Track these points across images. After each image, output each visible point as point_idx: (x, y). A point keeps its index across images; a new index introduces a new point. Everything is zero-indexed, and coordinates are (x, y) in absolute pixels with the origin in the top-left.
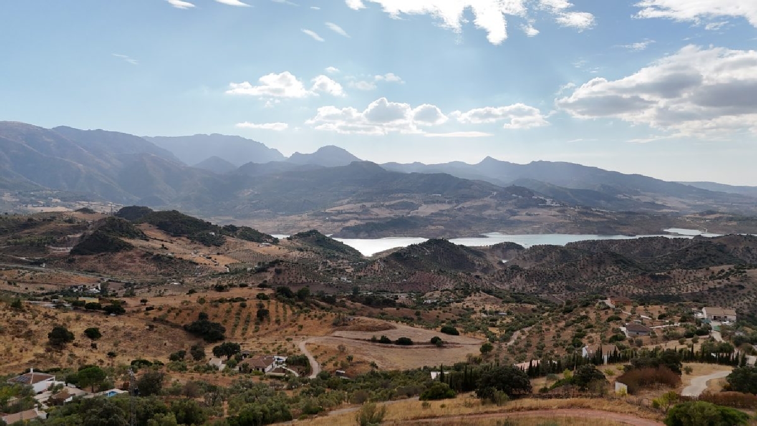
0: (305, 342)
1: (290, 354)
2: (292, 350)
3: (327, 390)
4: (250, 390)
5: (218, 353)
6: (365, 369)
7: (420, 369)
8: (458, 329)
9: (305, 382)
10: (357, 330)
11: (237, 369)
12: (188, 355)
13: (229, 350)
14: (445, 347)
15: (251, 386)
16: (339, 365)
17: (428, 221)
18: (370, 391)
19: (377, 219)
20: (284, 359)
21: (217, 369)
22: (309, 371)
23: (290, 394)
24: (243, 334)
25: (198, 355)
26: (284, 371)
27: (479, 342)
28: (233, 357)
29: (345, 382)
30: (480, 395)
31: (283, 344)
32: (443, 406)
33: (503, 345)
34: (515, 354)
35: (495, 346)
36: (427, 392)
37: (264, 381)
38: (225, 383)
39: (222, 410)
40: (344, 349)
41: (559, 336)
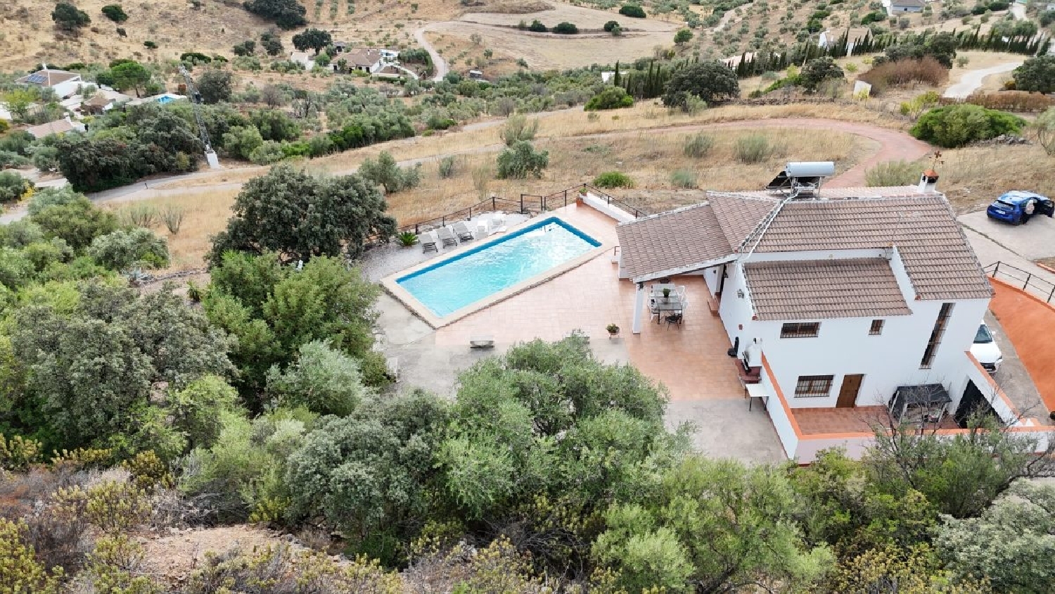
0: (423, 30)
1: (403, 47)
2: (405, 42)
3: (459, 98)
4: (353, 97)
5: (300, 44)
6: (511, 70)
7: (586, 69)
8: (645, 9)
9: (428, 87)
10: (497, 12)
11: (331, 67)
12: (259, 48)
13: (315, 41)
14: (624, 36)
15: (353, 91)
16: (473, 64)
18: (518, 99)
20: (395, 54)
21: (303, 68)
22: (431, 72)
23: (409, 103)
24: (332, 17)
25: (274, 49)
26: (397, 71)
27: (674, 27)
28: (323, 52)
29: (483, 87)
30: (668, 102)
31: (391, 33)
32: (616, 118)
33: (708, 31)
34: (722, 45)
35: (696, 33)
36: (595, 100)
37: (371, 85)
38: (317, 87)
39: (319, 123)
40: (479, 40)
41: (790, 17)
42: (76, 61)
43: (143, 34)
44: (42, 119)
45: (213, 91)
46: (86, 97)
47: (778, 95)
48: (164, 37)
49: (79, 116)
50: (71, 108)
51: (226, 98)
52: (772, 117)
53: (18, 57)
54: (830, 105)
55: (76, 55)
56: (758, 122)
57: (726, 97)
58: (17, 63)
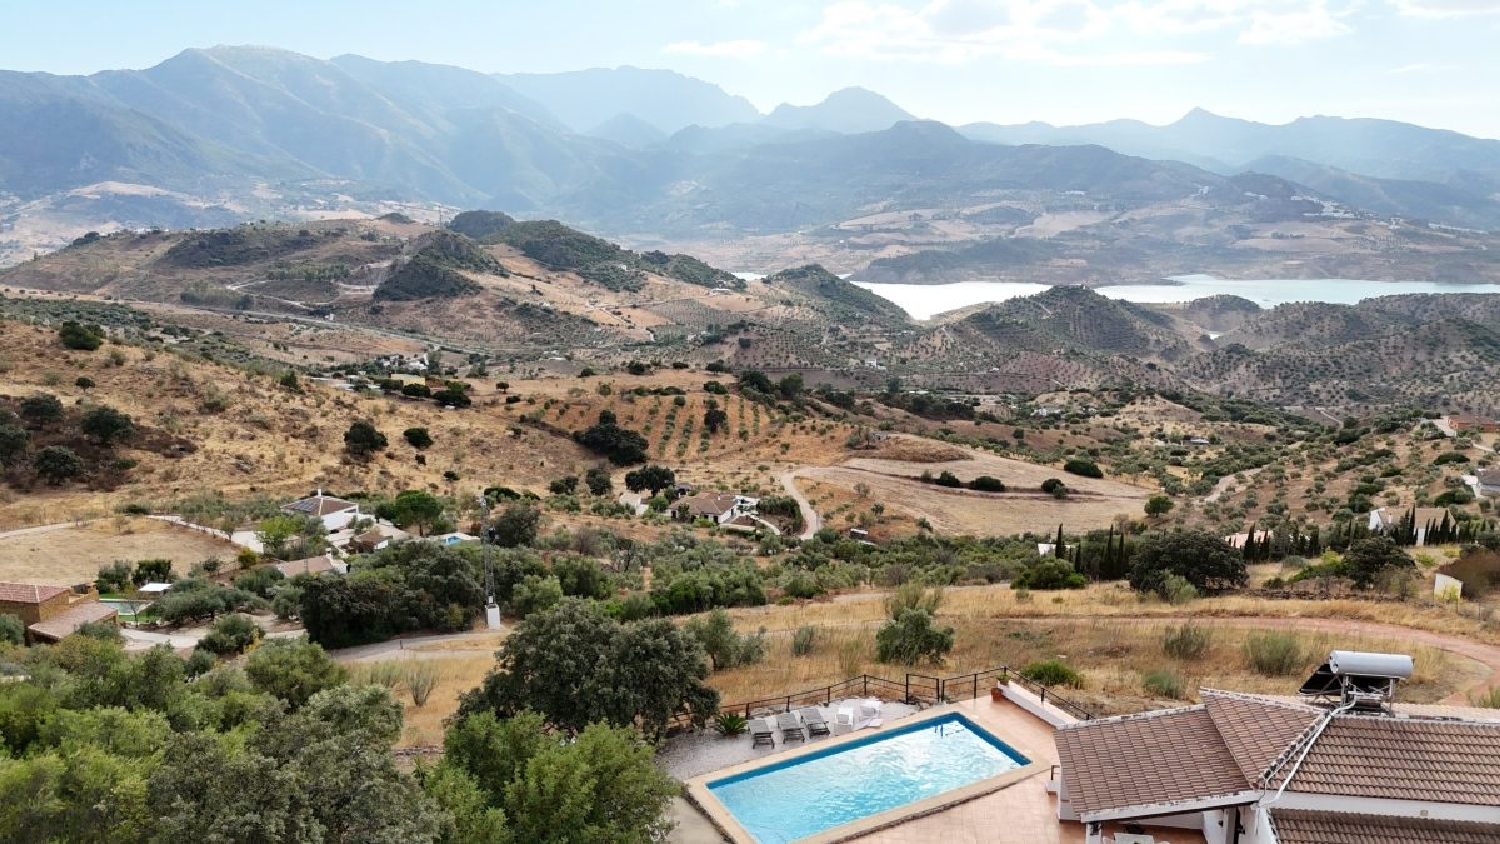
0: (792, 475)
1: (765, 493)
2: (769, 488)
3: (832, 561)
4: (691, 552)
5: (634, 484)
6: (906, 531)
7: (1016, 538)
8: (1102, 468)
9: (792, 546)
10: (894, 459)
11: (668, 513)
12: (583, 486)
13: (655, 481)
14: (1072, 500)
15: (692, 544)
16: (857, 521)
17: (1053, 247)
18: (916, 568)
19: (944, 244)
20: (754, 502)
21: (633, 512)
22: (800, 526)
23: (764, 564)
24: (680, 454)
25: (600, 486)
26: (753, 523)
27: (1144, 493)
28: (661, 494)
29: (868, 550)
30: (1135, 585)
31: (752, 476)
32: (1058, 601)
33: (1196, 502)
34: (1218, 520)
35: (1178, 503)
36: (1027, 576)
37: (717, 538)
38: (645, 536)
39: (641, 580)
40: (867, 492)
41: (1320, 489)
42: (357, 490)
43: (444, 463)
44: (299, 554)
45: (514, 531)
46: (357, 532)
47: (1311, 586)
48: (470, 467)
49: (344, 555)
50: (337, 544)
51: (527, 541)
52: (1303, 616)
53: (292, 481)
54: (1397, 605)
55: (361, 483)
56: (1282, 621)
57: (1226, 583)
58: (289, 487)
